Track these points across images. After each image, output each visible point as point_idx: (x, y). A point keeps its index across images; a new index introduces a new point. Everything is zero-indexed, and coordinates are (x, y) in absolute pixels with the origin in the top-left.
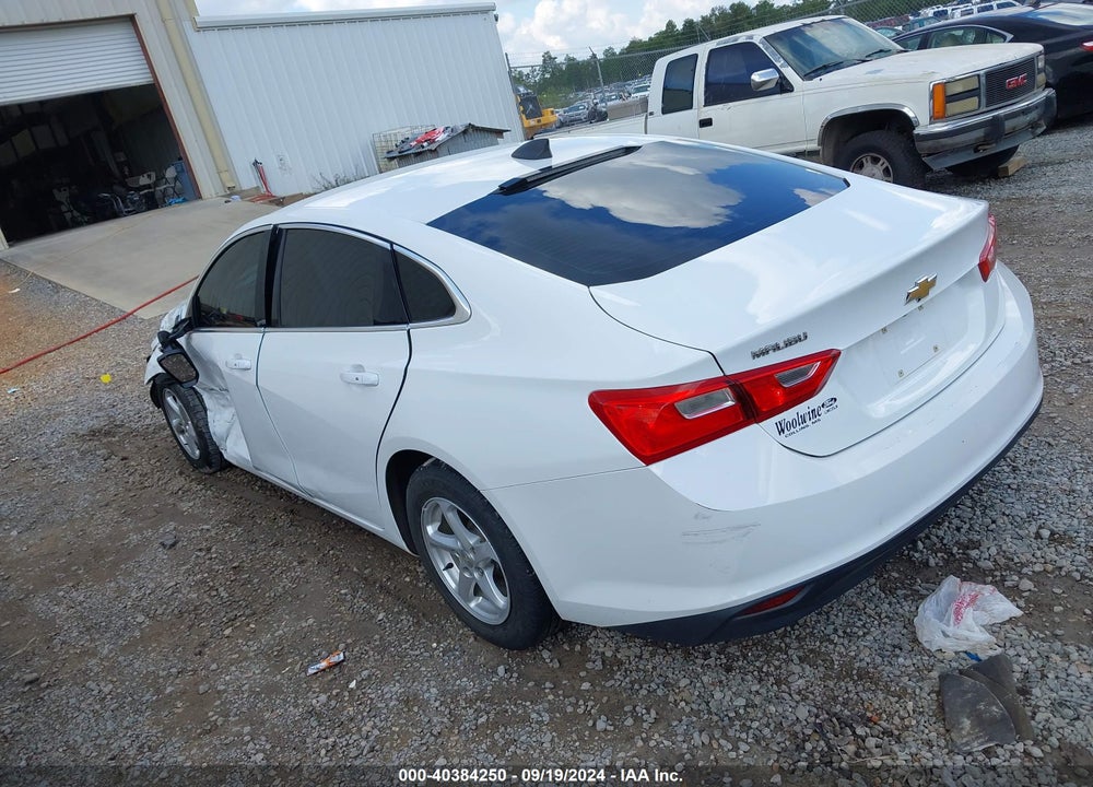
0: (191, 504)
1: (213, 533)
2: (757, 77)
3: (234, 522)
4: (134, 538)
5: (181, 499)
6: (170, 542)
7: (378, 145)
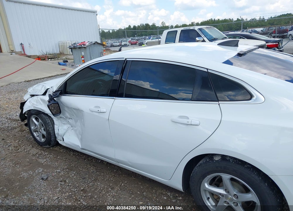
0: (45, 160)
1: (62, 173)
2: (197, 39)
3: (71, 169)
4: (25, 175)
5: (38, 157)
6: (45, 178)
7: (60, 44)
